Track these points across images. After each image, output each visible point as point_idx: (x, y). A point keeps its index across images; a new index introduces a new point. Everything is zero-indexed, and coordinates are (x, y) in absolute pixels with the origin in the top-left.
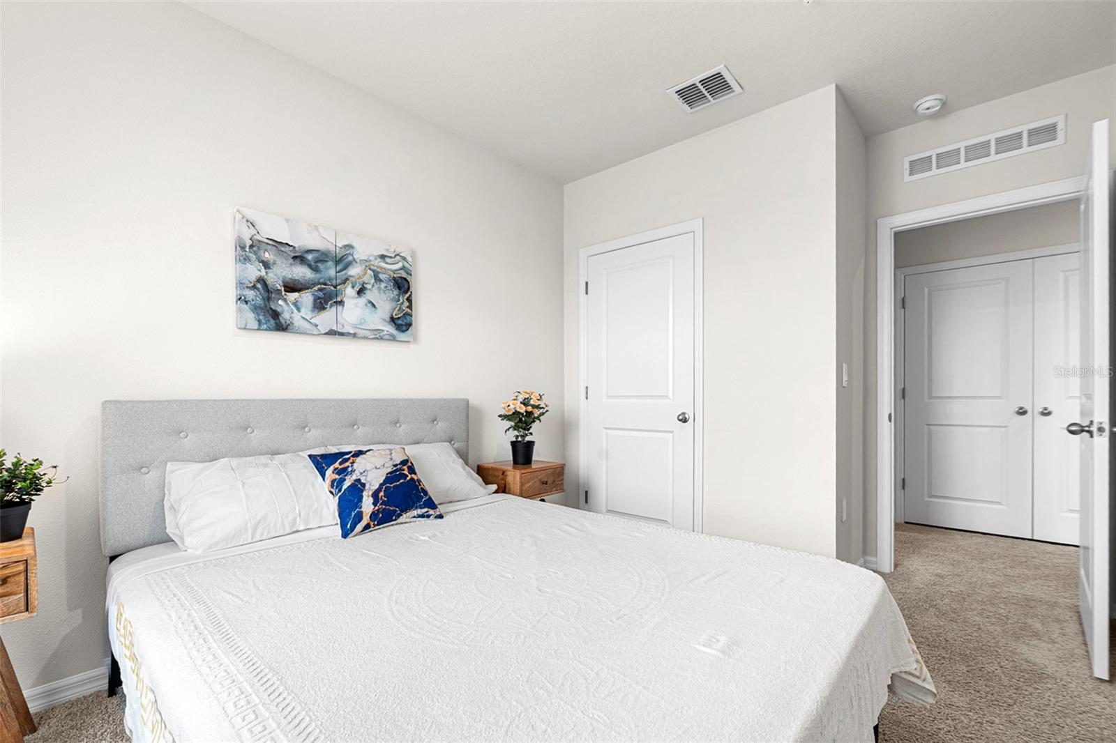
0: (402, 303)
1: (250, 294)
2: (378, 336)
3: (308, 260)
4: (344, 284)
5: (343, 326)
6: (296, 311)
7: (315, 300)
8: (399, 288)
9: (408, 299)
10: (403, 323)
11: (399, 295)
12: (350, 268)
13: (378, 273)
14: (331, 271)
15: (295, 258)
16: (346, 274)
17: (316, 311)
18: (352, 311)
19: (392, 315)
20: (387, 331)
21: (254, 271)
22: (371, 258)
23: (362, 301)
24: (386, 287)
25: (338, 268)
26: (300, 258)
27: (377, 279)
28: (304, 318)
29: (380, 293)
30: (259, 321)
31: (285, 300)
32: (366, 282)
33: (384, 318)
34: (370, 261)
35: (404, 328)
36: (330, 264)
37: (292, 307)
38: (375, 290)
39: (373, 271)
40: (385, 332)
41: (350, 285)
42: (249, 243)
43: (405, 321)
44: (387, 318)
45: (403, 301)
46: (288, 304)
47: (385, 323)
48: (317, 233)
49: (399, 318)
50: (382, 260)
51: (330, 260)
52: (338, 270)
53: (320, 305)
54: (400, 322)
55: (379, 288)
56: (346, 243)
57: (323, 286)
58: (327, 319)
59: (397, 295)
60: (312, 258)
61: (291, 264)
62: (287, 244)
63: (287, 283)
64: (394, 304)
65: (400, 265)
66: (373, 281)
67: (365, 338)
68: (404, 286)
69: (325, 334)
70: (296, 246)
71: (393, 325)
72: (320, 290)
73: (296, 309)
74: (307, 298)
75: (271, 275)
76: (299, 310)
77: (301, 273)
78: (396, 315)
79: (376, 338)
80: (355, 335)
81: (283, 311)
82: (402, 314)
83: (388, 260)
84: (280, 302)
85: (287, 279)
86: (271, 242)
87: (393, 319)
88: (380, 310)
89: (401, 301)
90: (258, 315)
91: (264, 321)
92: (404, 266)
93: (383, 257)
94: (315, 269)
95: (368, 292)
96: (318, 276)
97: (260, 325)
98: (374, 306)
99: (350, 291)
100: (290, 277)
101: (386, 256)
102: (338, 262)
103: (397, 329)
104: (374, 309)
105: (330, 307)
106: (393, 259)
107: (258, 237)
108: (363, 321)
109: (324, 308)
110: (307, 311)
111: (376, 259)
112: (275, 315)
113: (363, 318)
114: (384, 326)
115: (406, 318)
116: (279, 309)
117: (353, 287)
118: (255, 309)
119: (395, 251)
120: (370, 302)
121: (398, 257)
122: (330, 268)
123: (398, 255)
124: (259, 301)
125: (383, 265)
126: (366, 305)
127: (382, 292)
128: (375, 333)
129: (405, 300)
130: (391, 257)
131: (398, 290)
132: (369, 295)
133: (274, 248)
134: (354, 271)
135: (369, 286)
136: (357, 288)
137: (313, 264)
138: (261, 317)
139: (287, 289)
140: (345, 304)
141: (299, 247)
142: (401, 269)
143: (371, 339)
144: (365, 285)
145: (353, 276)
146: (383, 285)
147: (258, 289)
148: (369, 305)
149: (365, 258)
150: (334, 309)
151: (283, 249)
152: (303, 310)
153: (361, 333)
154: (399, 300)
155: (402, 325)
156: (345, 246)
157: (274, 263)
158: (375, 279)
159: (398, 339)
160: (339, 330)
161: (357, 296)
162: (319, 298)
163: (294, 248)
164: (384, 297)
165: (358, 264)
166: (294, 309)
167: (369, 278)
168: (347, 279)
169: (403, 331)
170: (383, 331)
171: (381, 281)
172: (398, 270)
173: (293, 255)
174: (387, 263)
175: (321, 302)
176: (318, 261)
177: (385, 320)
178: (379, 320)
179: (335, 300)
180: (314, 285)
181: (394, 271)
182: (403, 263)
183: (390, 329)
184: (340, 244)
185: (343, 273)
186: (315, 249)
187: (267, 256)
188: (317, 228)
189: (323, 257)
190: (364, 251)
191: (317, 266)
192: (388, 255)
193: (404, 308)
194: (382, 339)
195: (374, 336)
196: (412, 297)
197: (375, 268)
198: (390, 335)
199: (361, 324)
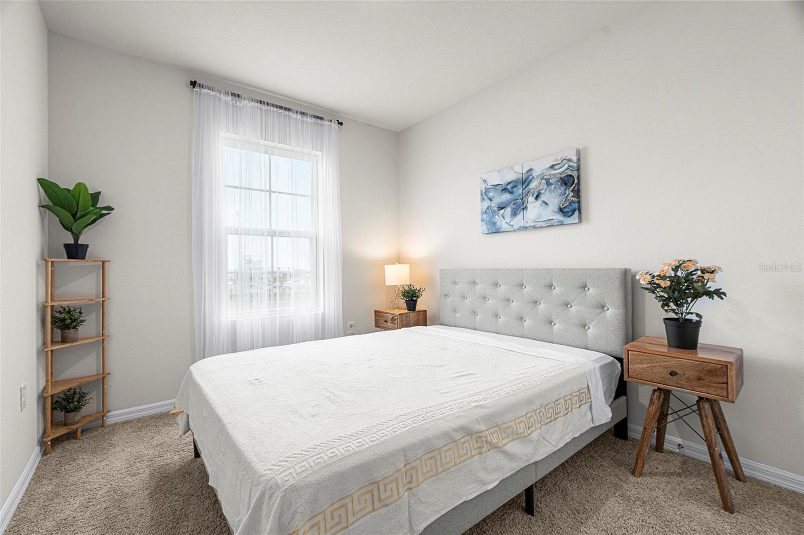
0: (568, 195)
1: (485, 216)
2: (550, 224)
3: (508, 189)
4: (527, 195)
5: (527, 222)
7: (512, 211)
8: (566, 184)
10: (569, 210)
11: (565, 190)
12: (530, 184)
13: (549, 179)
14: (519, 191)
15: (502, 190)
17: (513, 217)
18: (534, 211)
20: (556, 219)
21: (487, 203)
22: (544, 171)
23: (539, 202)
24: (555, 187)
26: (505, 190)
27: (548, 183)
28: (507, 223)
30: (488, 229)
31: (498, 215)
33: (554, 210)
34: (544, 173)
35: (570, 214)
36: (520, 186)
38: (547, 193)
39: (545, 179)
40: (555, 220)
41: (531, 195)
42: (484, 191)
44: (556, 209)
45: (569, 193)
46: (499, 217)
48: (512, 171)
49: (565, 207)
50: (551, 169)
51: (520, 184)
52: (524, 187)
53: (514, 214)
54: (566, 210)
56: (528, 169)
57: (516, 201)
58: (518, 221)
59: (564, 190)
60: (511, 187)
61: (501, 194)
62: (499, 184)
63: (499, 205)
64: (561, 198)
65: (566, 166)
66: (546, 186)
67: (541, 227)
68: (569, 181)
69: (518, 229)
71: (561, 213)
72: (514, 204)
73: (504, 220)
74: (508, 211)
75: (492, 204)
76: (504, 218)
77: (506, 197)
78: (563, 205)
79: (549, 226)
80: (534, 227)
81: (497, 222)
82: (568, 203)
83: (556, 167)
84: (496, 217)
86: (492, 187)
87: (561, 210)
89: (567, 193)
90: (488, 226)
91: (490, 229)
92: (569, 166)
93: (552, 167)
94: (511, 193)
96: (513, 195)
97: (488, 231)
98: (547, 204)
99: (531, 199)
100: (500, 201)
101: (555, 165)
102: (523, 183)
103: (564, 216)
104: (546, 206)
105: (520, 213)
106: (561, 165)
107: (488, 187)
109: (516, 214)
110: (508, 219)
111: (547, 170)
112: (494, 225)
113: (539, 214)
114: (554, 216)
116: (496, 221)
117: (533, 196)
118: (487, 223)
119: (562, 158)
120: (544, 202)
121: (565, 161)
123: (564, 159)
124: (488, 219)
125: (553, 172)
126: (541, 205)
127: (552, 192)
128: (548, 222)
129: (570, 192)
130: (559, 164)
131: (564, 186)
132: (543, 198)
133: (494, 189)
134: (533, 185)
135: (543, 191)
137: (511, 190)
139: (499, 209)
140: (528, 208)
141: (504, 184)
142: (567, 169)
143: (545, 227)
144: (540, 192)
146: (553, 187)
147: (487, 213)
148: (544, 204)
150: (522, 213)
151: (497, 188)
152: (506, 218)
153: (538, 224)
154: (566, 193)
155: (568, 211)
156: (528, 172)
157: (494, 197)
159: (565, 223)
160: (525, 226)
162: (514, 209)
163: (501, 184)
164: (554, 195)
165: (536, 179)
166: (502, 218)
167: (543, 185)
168: (529, 191)
169: (569, 216)
170: (553, 219)
171: (551, 184)
172: (565, 171)
173: (501, 189)
174: (556, 170)
175: (515, 211)
176: (513, 187)
177: (554, 212)
178: (550, 213)
179: (522, 207)
180: (511, 202)
181: (561, 173)
182: (568, 164)
183: (559, 217)
184: (524, 172)
186: (511, 180)
187: (491, 195)
188: (512, 168)
189: (514, 184)
190: (540, 168)
191: (513, 191)
192: (556, 163)
193: (569, 199)
194: (552, 226)
195: (547, 225)
196: (578, 187)
197: (547, 177)
198: (559, 222)
199: (538, 218)
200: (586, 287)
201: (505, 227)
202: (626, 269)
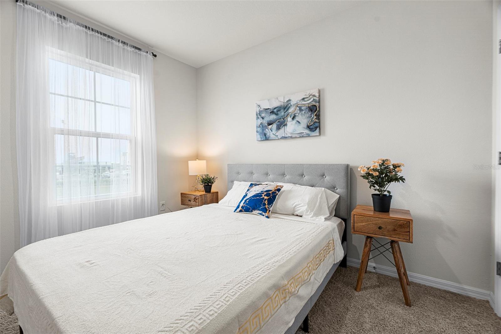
0: (313, 118)
1: (259, 129)
2: (301, 136)
3: (275, 112)
4: (287, 117)
5: (287, 134)
6: (271, 132)
7: (277, 126)
8: (312, 111)
9: (316, 115)
10: (314, 127)
11: (311, 114)
12: (289, 109)
13: (301, 107)
14: (282, 113)
15: (271, 113)
16: (288, 112)
17: (277, 130)
18: (291, 127)
19: (308, 125)
20: (306, 133)
21: (260, 121)
22: (298, 102)
23: (295, 121)
24: (305, 112)
25: (285, 111)
26: (272, 112)
27: (301, 110)
28: (273, 134)
29: (302, 116)
30: (261, 138)
31: (268, 129)
32: (296, 113)
33: (304, 127)
34: (298, 103)
35: (314, 129)
36: (282, 110)
37: (270, 131)
38: (300, 116)
39: (299, 107)
40: (305, 133)
41: (289, 116)
42: (258, 112)
43: (314, 126)
44: (306, 126)
45: (314, 117)
46: (269, 130)
47: (305, 129)
48: (277, 100)
49: (311, 125)
50: (303, 101)
51: (282, 109)
53: (278, 128)
54: (312, 127)
55: (302, 114)
56: (288, 99)
57: (279, 120)
58: (281, 133)
59: (310, 114)
61: (270, 115)
62: (268, 109)
63: (269, 122)
65: (312, 99)
66: (299, 111)
67: (296, 137)
68: (314, 109)
69: (281, 138)
70: (271, 108)
71: (309, 129)
72: (279, 122)
73: (272, 131)
74: (274, 126)
75: (264, 121)
76: (271, 131)
77: (273, 117)
78: (310, 124)
79: (300, 137)
80: (291, 137)
81: (267, 133)
83: (306, 100)
84: (267, 130)
85: (268, 121)
86: (264, 110)
87: (308, 127)
88: (302, 124)
89: (312, 117)
91: (262, 137)
92: (314, 99)
93: (303, 99)
94: (277, 114)
95: (297, 117)
96: (278, 117)
97: (261, 139)
98: (299, 122)
99: (289, 119)
100: (269, 120)
102: (284, 109)
103: (310, 131)
104: (299, 124)
105: (282, 128)
106: (308, 98)
107: (261, 110)
108: (295, 130)
109: (280, 129)
110: (274, 131)
111: (300, 101)
112: (265, 135)
113: (295, 129)
114: (304, 130)
115: (315, 125)
116: (266, 132)
117: (290, 117)
118: (260, 134)
119: (309, 94)
121: (311, 96)
122: (282, 112)
123: (311, 95)
124: (261, 131)
125: (304, 103)
126: (296, 123)
128: (300, 134)
130: (307, 98)
132: (297, 119)
133: (265, 112)
134: (291, 110)
135: (297, 115)
136: (292, 117)
137: (276, 113)
138: (262, 136)
139: (269, 125)
141: (272, 108)
142: (312, 101)
143: (298, 137)
144: (296, 115)
145: (290, 112)
146: (303, 112)
147: (261, 127)
148: (297, 123)
149: (295, 103)
150: (283, 128)
151: (267, 111)
152: (273, 131)
153: (294, 136)
154: (311, 117)
155: (313, 128)
156: (287, 101)
157: (265, 117)
158: (300, 111)
160: (285, 136)
161: (292, 120)
162: (278, 125)
163: (270, 109)
164: (304, 117)
165: (293, 107)
167: (297, 111)
168: (288, 114)
169: (314, 131)
170: (303, 133)
171: (302, 110)
173: (270, 112)
175: (279, 127)
176: (278, 111)
177: (304, 128)
178: (302, 128)
179: (284, 124)
180: (277, 120)
181: (309, 104)
182: (313, 98)
183: (307, 131)
184: (285, 101)
185: (286, 112)
186: (276, 107)
187: (263, 115)
188: (277, 98)
189: (279, 109)
190: (295, 99)
191: (278, 113)
192: (306, 97)
193: (314, 120)
194: (303, 137)
195: (299, 136)
196: (319, 113)
197: (300, 105)
198: (307, 134)
199: (294, 131)
200: (324, 175)
201: (272, 136)
202: (348, 165)
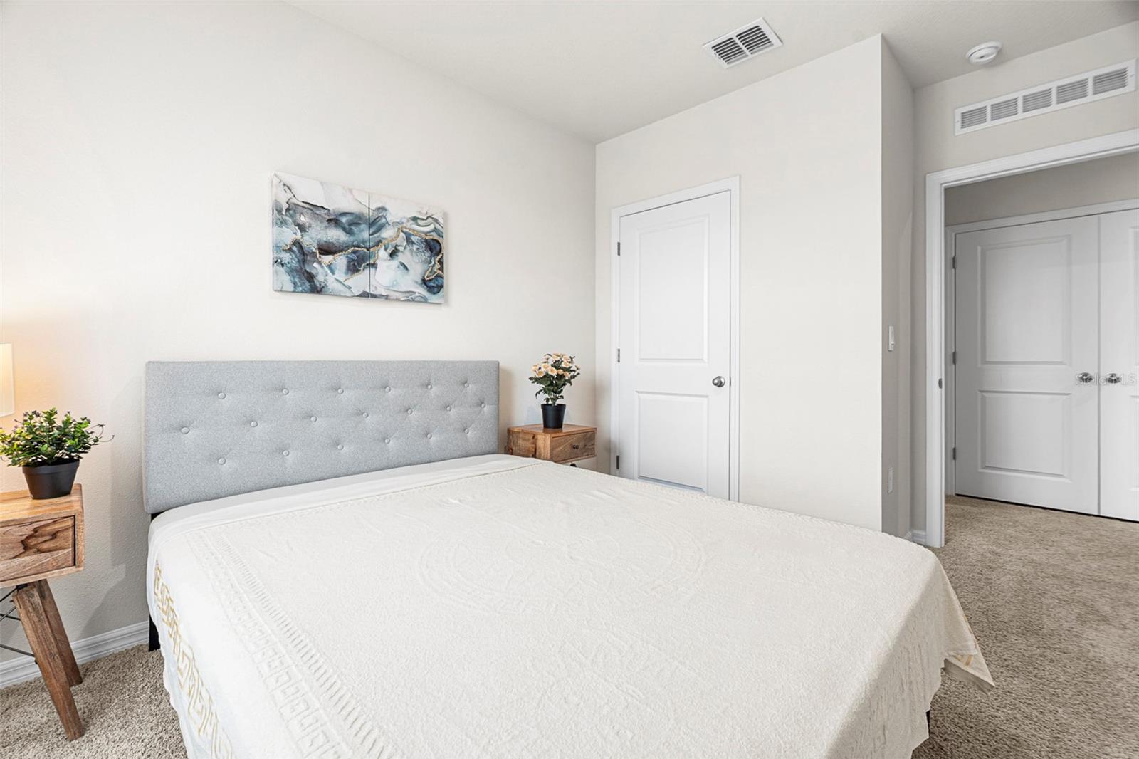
0: (434, 265)
1: (286, 257)
2: (410, 298)
3: (342, 223)
4: (377, 246)
5: (376, 288)
6: (330, 274)
7: (349, 262)
8: (431, 250)
9: (439, 261)
10: (435, 285)
11: (431, 257)
12: (383, 230)
13: (411, 235)
14: (364, 234)
15: (329, 221)
16: (378, 237)
17: (350, 273)
18: (385, 273)
19: (424, 277)
20: (419, 293)
21: (290, 235)
22: (405, 221)
23: (395, 263)
24: (418, 249)
25: (372, 231)
26: (334, 221)
27: (409, 241)
28: (338, 280)
29: (412, 255)
30: (295, 284)
31: (320, 263)
32: (399, 244)
33: (416, 280)
34: (403, 223)
35: (436, 290)
36: (364, 226)
37: (327, 269)
38: (407, 252)
39: (405, 233)
40: (417, 295)
41: (383, 247)
42: (285, 206)
43: (437, 283)
44: (419, 280)
45: (435, 263)
46: (322, 267)
47: (417, 286)
48: (351, 196)
49: (430, 280)
50: (414, 223)
51: (364, 222)
52: (371, 232)
53: (353, 268)
54: (431, 284)
55: (411, 250)
56: (380, 206)
57: (356, 249)
58: (360, 281)
59: (429, 257)
60: (347, 221)
61: (326, 227)
62: (322, 207)
63: (322, 245)
64: (426, 266)
65: (432, 227)
66: (405, 243)
67: (398, 300)
68: (435, 248)
69: (357, 296)
70: (331, 209)
71: (425, 287)
72: (354, 252)
73: (331, 271)
74: (341, 261)
75: (306, 238)
76: (333, 272)
77: (335, 235)
78: (427, 277)
79: (408, 300)
80: (387, 297)
81: (318, 273)
82: (433, 276)
83: (420, 222)
84: (315, 265)
85: (322, 242)
86: (306, 206)
87: (424, 282)
88: (412, 271)
89: (433, 263)
90: (294, 277)
91: (299, 284)
92: (435, 228)
93: (415, 219)
94: (350, 232)
95: (400, 254)
96: (352, 238)
97: (295, 287)
98: (406, 268)
99: (382, 254)
100: (325, 239)
101: (418, 218)
102: (371, 224)
103: (428, 291)
104: (405, 271)
105: (364, 269)
106: (425, 221)
107: (294, 201)
108: (395, 283)
109: (358, 271)
110: (340, 273)
111: (408, 221)
112: (310, 277)
113: (396, 281)
114: (417, 288)
115: (437, 280)
116: (314, 272)
117: (386, 249)
118: (291, 271)
119: (427, 213)
120: (402, 264)
121: (430, 220)
122: (363, 231)
123: (430, 217)
124: (295, 264)
125: (415, 227)
126: (399, 267)
127: (414, 254)
128: (408, 295)
129: (436, 262)
130: (423, 219)
131: (429, 252)
132: (402, 257)
133: (309, 211)
134: (387, 234)
135: (401, 249)
136: (390, 250)
137: (347, 227)
138: (297, 280)
139: (322, 252)
140: (378, 266)
141: (333, 210)
142: (433, 231)
143: (403, 301)
144: (398, 248)
145: (385, 239)
146: (415, 247)
147: (294, 252)
148: (402, 267)
149: (398, 221)
150: (367, 271)
151: (318, 212)
152: (337, 272)
153: (393, 295)
154: (431, 262)
155: (433, 286)
156: (379, 209)
157: (310, 227)
158: (407, 242)
159: (429, 301)
160: (372, 292)
161: (389, 258)
162: (353, 260)
163: (329, 211)
164: (416, 259)
165: (391, 226)
166: (329, 271)
167: (401, 240)
168: (380, 241)
169: (435, 293)
170: (415, 293)
171: (413, 243)
172: (429, 232)
173: (328, 218)
174: (419, 225)
175: (354, 264)
176: (352, 223)
177: (417, 282)
178: (410, 282)
179: (368, 263)
180: (348, 247)
181: (426, 233)
182: (434, 225)
183: (422, 291)
184: (373, 207)
185: (376, 235)
186: (350, 211)
187: (303, 219)
188: (351, 191)
189: (356, 220)
190: (397, 213)
191: (351, 229)
192: (420, 217)
193: (435, 270)
194: (413, 300)
195: (406, 298)
196: (444, 259)
197: (407, 230)
198: (422, 297)
199: (393, 286)
201: (332, 283)
202: (497, 363)
